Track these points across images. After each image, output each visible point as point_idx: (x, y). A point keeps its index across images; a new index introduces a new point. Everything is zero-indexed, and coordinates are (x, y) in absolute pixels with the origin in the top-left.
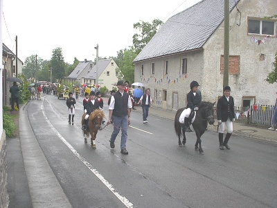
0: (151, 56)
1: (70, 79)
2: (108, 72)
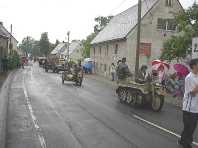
1: (52, 54)
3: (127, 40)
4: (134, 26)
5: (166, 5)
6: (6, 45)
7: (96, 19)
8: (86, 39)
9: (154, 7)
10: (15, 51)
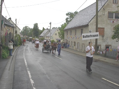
0: (70, 27)
1: (40, 36)
2: (56, 34)
3: (89, 26)
4: (93, 16)
5: (113, 3)
6: (13, 31)
7: (67, 14)
8: (61, 27)
9: (106, 4)
10: (18, 35)
